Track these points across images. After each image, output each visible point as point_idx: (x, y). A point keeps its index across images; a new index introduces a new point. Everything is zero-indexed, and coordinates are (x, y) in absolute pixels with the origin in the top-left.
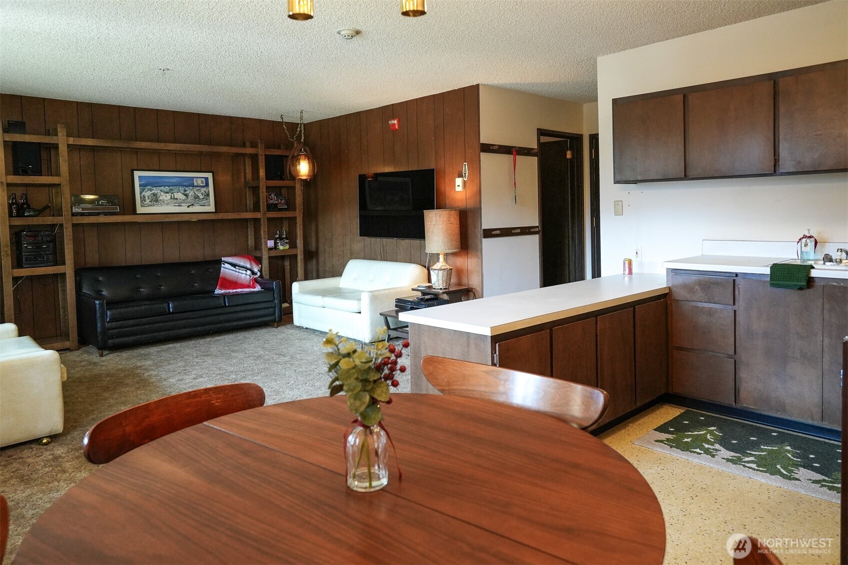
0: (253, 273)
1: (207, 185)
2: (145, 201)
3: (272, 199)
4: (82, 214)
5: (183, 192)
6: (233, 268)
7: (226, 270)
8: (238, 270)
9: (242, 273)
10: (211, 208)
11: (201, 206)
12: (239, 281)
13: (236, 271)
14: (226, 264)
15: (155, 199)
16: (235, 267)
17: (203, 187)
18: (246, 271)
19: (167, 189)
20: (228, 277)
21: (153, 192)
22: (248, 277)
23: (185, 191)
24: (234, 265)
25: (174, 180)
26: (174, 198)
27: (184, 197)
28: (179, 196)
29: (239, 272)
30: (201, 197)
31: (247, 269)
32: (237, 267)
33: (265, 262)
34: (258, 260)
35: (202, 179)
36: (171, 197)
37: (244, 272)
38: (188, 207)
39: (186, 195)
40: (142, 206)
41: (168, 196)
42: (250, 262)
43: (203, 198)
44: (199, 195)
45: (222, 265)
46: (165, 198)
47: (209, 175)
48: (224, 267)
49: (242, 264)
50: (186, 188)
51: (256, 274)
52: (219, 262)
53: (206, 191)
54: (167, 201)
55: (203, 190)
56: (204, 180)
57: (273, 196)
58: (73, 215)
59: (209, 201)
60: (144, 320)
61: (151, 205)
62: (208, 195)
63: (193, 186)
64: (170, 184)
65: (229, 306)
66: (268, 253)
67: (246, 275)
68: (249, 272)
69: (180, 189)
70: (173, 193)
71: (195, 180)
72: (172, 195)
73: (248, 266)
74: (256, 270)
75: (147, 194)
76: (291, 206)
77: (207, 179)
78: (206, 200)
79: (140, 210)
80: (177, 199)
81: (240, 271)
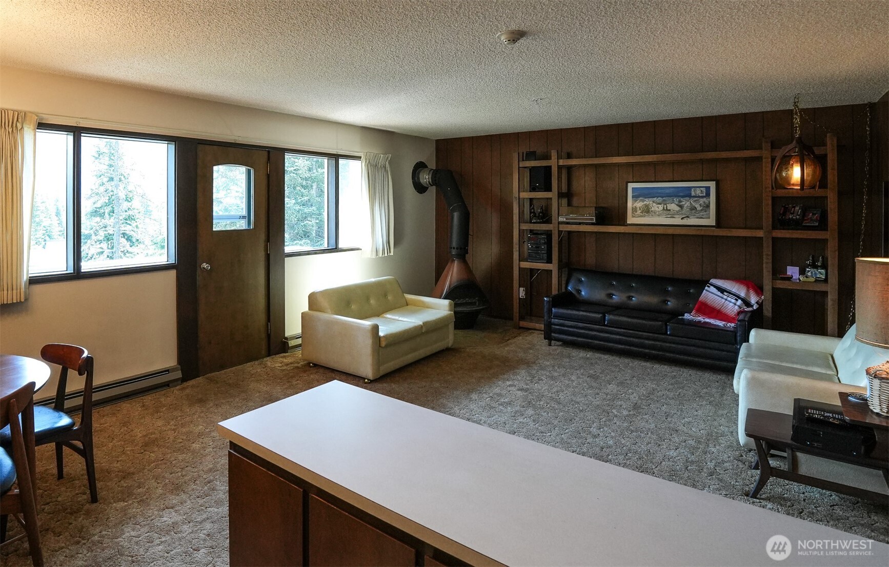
0: (747, 303)
1: (708, 195)
2: (636, 212)
4: (568, 223)
5: (677, 203)
6: (719, 293)
7: (710, 295)
8: (725, 297)
9: (730, 302)
10: (711, 221)
11: (698, 218)
12: (724, 310)
13: (722, 298)
14: (712, 287)
15: (647, 211)
16: (722, 293)
17: (702, 197)
18: (737, 300)
19: (660, 200)
20: (709, 302)
21: (645, 203)
22: (736, 307)
23: (680, 201)
24: (722, 290)
25: (667, 191)
26: (667, 210)
27: (678, 208)
28: (673, 207)
29: (726, 300)
30: (699, 208)
31: (738, 297)
32: (726, 293)
33: (767, 295)
34: (759, 290)
35: (702, 189)
36: (664, 208)
37: (733, 301)
38: (682, 219)
39: (681, 207)
40: (633, 217)
41: (661, 207)
42: (748, 291)
43: (702, 210)
44: (696, 206)
45: (706, 288)
46: (657, 209)
47: (712, 185)
48: (707, 290)
49: (734, 290)
50: (682, 199)
51: (752, 306)
52: (702, 284)
53: (706, 201)
54: (659, 212)
55: (702, 201)
56: (704, 190)
57: (797, 208)
58: (559, 223)
59: (709, 214)
61: (641, 216)
62: (708, 206)
63: (690, 196)
64: (663, 195)
65: (670, 335)
67: (735, 304)
68: (739, 302)
69: (675, 199)
70: (666, 204)
71: (692, 190)
72: (665, 206)
73: (743, 294)
74: (753, 299)
75: (639, 204)
77: (708, 189)
78: (705, 212)
79: (630, 220)
80: (670, 210)
81: (729, 299)
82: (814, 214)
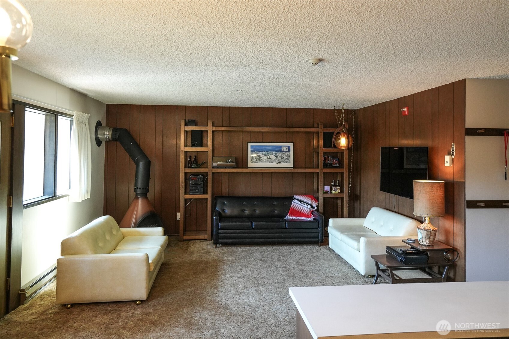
0: (312, 207)
1: (289, 150)
2: (253, 160)
3: (328, 160)
4: (217, 168)
5: (275, 155)
6: (299, 203)
7: (295, 204)
8: (302, 205)
9: (305, 207)
10: (291, 165)
11: (285, 163)
12: (303, 212)
13: (301, 205)
14: (296, 200)
15: (259, 159)
16: (301, 202)
17: (287, 151)
18: (308, 206)
19: (266, 153)
20: (296, 209)
21: (258, 154)
22: (308, 209)
23: (276, 154)
24: (300, 201)
25: (270, 148)
26: (269, 158)
27: (275, 158)
28: (272, 157)
29: (303, 206)
30: (285, 158)
31: (308, 204)
32: (302, 203)
33: (321, 201)
34: (317, 200)
35: (286, 147)
36: (268, 157)
37: (306, 206)
38: (277, 163)
39: (276, 157)
40: (252, 163)
41: (266, 157)
42: (312, 200)
43: (286, 159)
44: (284, 157)
45: (293, 201)
46: (264, 158)
47: (291, 145)
48: (294, 202)
49: (306, 201)
50: (277, 153)
51: (314, 208)
52: (291, 199)
53: (289, 154)
54: (265, 160)
55: (287, 153)
56: (287, 147)
57: (330, 158)
58: (213, 168)
59: (290, 160)
60: (238, 231)
61: (256, 162)
62: (289, 157)
63: (281, 151)
64: (268, 150)
65: (288, 229)
66: (323, 195)
67: (307, 208)
68: (309, 206)
69: (273, 153)
70: (269, 155)
71: (282, 148)
72: (268, 156)
73: (310, 202)
74: (314, 205)
75: (254, 155)
76: (341, 165)
77: (289, 147)
78: (288, 159)
79: (250, 165)
80: (271, 159)
81: (304, 205)
82: (336, 160)
